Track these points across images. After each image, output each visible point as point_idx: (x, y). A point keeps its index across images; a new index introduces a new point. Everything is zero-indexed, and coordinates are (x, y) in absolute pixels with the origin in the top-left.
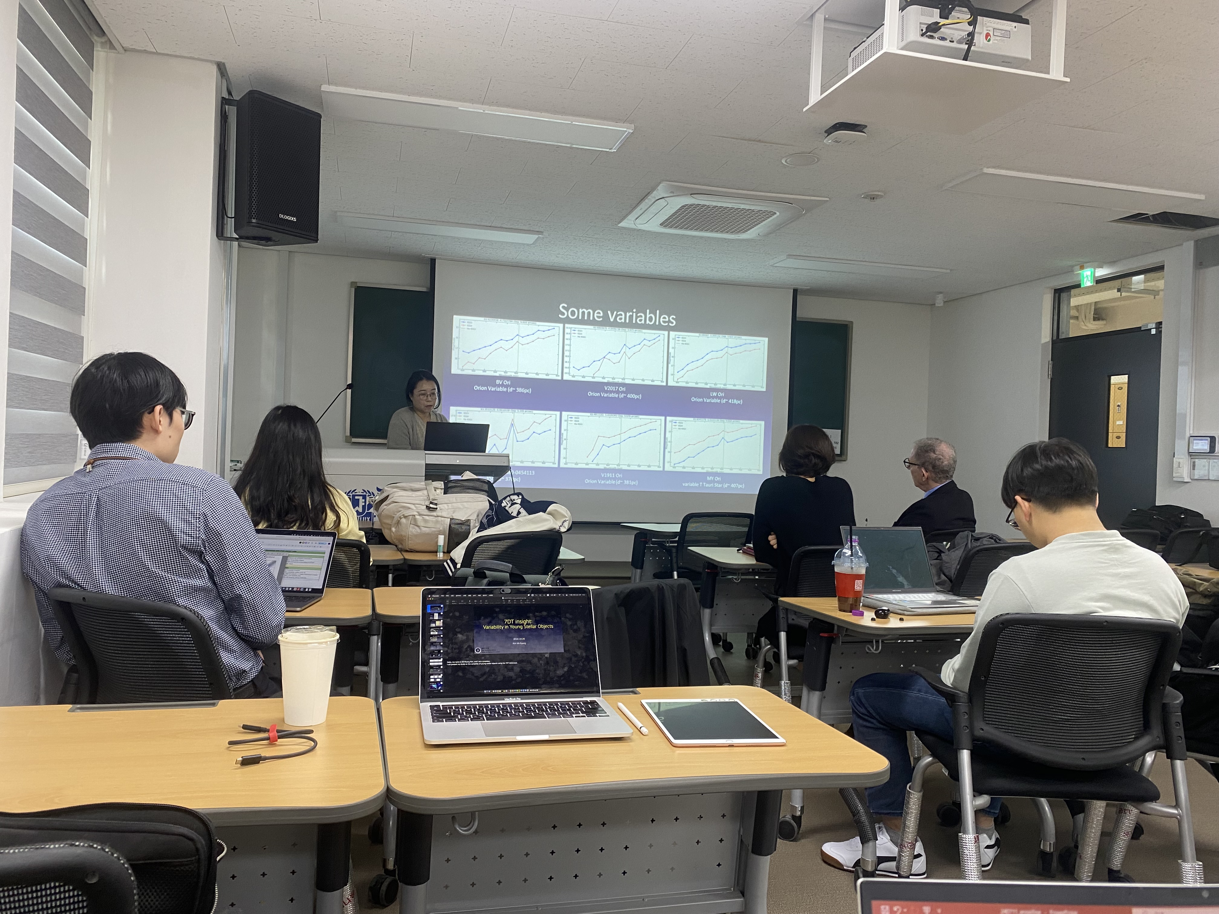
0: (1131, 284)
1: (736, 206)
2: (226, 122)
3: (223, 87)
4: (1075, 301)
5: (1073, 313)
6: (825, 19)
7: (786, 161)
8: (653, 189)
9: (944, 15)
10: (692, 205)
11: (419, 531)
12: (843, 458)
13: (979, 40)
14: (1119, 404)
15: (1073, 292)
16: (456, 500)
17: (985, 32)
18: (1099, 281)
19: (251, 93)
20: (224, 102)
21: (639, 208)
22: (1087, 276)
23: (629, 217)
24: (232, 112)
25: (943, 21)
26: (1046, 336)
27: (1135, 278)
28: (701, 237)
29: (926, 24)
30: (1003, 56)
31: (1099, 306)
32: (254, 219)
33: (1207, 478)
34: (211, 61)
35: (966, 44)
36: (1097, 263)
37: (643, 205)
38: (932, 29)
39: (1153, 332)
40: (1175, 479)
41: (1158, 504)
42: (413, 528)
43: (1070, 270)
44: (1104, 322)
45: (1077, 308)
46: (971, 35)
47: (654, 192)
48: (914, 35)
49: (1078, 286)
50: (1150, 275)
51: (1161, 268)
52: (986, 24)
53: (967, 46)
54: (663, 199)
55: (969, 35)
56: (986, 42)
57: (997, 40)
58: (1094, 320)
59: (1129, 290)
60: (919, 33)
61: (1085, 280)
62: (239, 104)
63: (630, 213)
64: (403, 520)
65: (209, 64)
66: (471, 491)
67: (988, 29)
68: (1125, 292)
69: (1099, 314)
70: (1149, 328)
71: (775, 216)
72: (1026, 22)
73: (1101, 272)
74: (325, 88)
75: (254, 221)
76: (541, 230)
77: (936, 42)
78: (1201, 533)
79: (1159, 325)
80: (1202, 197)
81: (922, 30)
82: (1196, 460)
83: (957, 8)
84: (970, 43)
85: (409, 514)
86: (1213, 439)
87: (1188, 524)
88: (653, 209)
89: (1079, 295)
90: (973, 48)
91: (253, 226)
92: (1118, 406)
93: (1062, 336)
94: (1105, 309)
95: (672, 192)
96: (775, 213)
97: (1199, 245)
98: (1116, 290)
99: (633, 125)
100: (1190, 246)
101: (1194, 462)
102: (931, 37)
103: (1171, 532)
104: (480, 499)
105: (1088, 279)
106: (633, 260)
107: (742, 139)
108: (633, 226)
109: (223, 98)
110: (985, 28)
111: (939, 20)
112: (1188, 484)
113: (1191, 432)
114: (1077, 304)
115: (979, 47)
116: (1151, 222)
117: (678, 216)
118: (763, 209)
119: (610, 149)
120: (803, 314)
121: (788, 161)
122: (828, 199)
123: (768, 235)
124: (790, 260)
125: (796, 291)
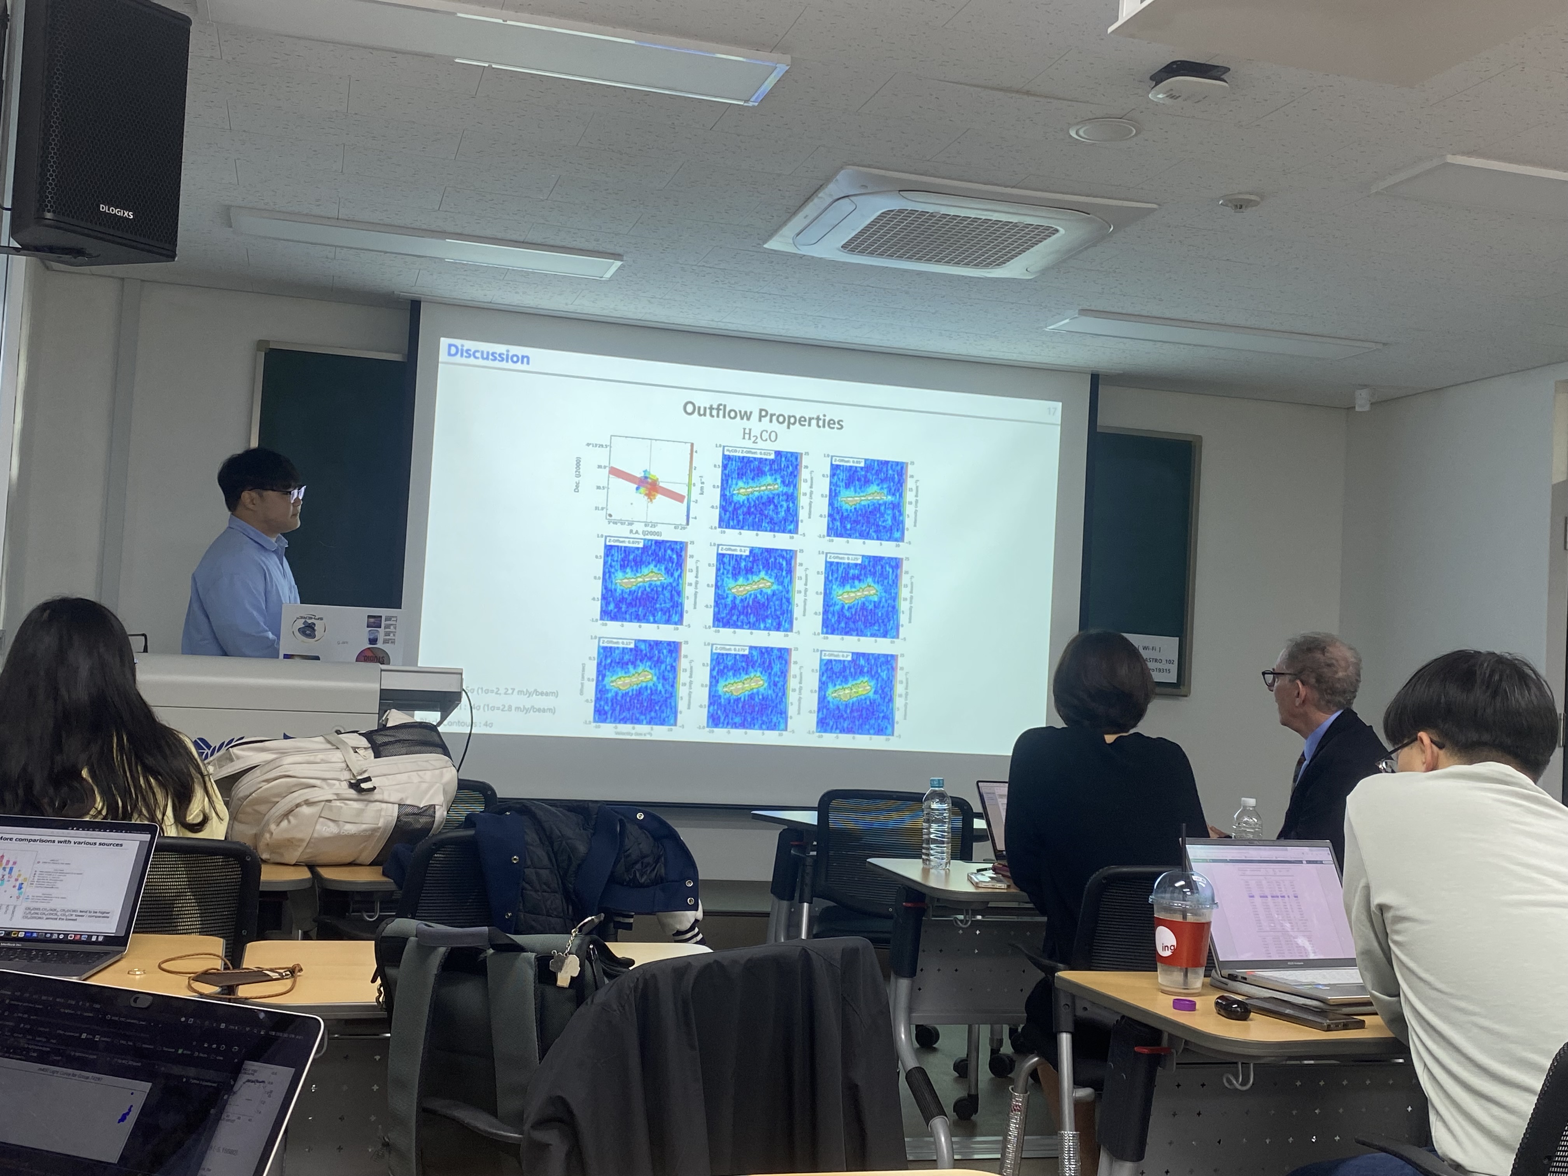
1: (983, 215)
7: (1077, 133)
8: (828, 180)
10: (901, 211)
11: (333, 830)
12: (1183, 690)
21: (801, 215)
23: (784, 231)
24: (18, 7)
26: (1559, 472)
32: (49, 211)
37: (810, 210)
42: (324, 824)
47: (830, 186)
54: (847, 200)
63: (785, 223)
64: (304, 810)
71: (1057, 235)
75: (49, 215)
76: (619, 250)
85: (318, 798)
88: (829, 217)
91: (48, 226)
95: (865, 187)
96: (1057, 231)
99: (788, 58)
107: (995, 89)
108: (791, 249)
117: (876, 232)
118: (1035, 221)
119: (746, 101)
120: (1108, 420)
121: (1081, 133)
122: (1155, 206)
123: (1044, 272)
124: (1084, 318)
125: (1096, 379)
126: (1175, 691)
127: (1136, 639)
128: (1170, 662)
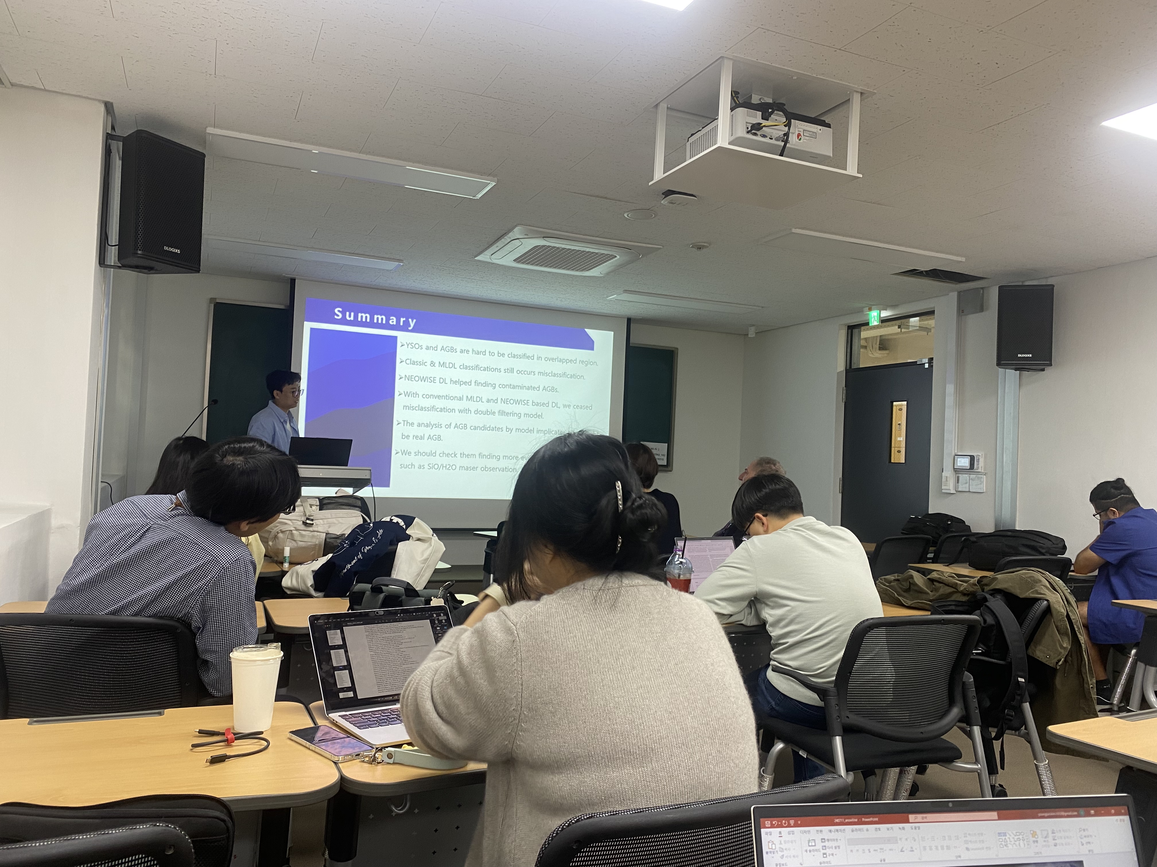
0: (909, 322)
1: (582, 249)
2: (110, 155)
3: (108, 122)
4: (865, 334)
5: (863, 343)
6: (668, 108)
8: (510, 230)
9: (765, 118)
10: (543, 246)
11: (296, 545)
12: (669, 469)
13: (793, 139)
14: (900, 422)
15: (863, 328)
16: (331, 516)
17: (797, 133)
18: (884, 321)
19: (139, 132)
20: (109, 138)
21: (495, 245)
22: (874, 317)
23: (486, 253)
24: (117, 147)
25: (764, 123)
26: (841, 366)
27: (912, 320)
28: (549, 272)
29: (751, 123)
30: (812, 153)
31: (884, 338)
32: (140, 250)
33: (967, 490)
34: (99, 101)
35: (782, 141)
36: (881, 306)
37: (500, 244)
38: (755, 128)
39: (927, 366)
40: (943, 491)
41: (931, 512)
42: (290, 542)
43: (860, 311)
44: (887, 352)
45: (866, 339)
46: (787, 135)
47: (510, 234)
48: (741, 132)
49: (867, 324)
50: (923, 317)
51: (932, 313)
52: (798, 126)
53: (783, 143)
54: (518, 240)
55: (785, 135)
56: (797, 140)
57: (806, 139)
58: (879, 350)
59: (908, 327)
60: (745, 130)
61: (873, 320)
62: (126, 141)
63: (487, 249)
64: (281, 535)
65: (96, 102)
66: (344, 507)
67: (800, 130)
68: (905, 328)
69: (884, 344)
70: (923, 362)
71: (616, 259)
72: (829, 126)
73: (885, 314)
74: (209, 130)
75: (139, 252)
76: (401, 258)
77: (759, 138)
78: (963, 539)
79: (931, 360)
80: (963, 259)
81: (748, 128)
82: (960, 475)
83: (776, 112)
84: (786, 142)
85: (287, 529)
86: (972, 458)
87: (954, 530)
88: (508, 248)
89: (868, 329)
90: (788, 145)
91: (139, 257)
92: (899, 424)
93: (854, 366)
94: (888, 340)
95: (528, 235)
96: (616, 257)
97: (961, 295)
98: (897, 327)
99: (496, 179)
100: (955, 295)
101: (958, 477)
102: (755, 134)
103: (940, 536)
104: (354, 515)
105: (875, 319)
106: (485, 287)
107: (591, 196)
108: (489, 260)
109: (108, 133)
110: (797, 129)
111: (761, 121)
112: (954, 495)
113: (956, 452)
114: (866, 337)
115: (792, 145)
116: (924, 276)
117: (531, 255)
118: (606, 252)
119: (474, 197)
120: (635, 340)
121: (629, 215)
122: (661, 247)
123: (608, 274)
124: (626, 294)
125: (629, 320)
126: (666, 469)
127: (649, 445)
128: (663, 455)
